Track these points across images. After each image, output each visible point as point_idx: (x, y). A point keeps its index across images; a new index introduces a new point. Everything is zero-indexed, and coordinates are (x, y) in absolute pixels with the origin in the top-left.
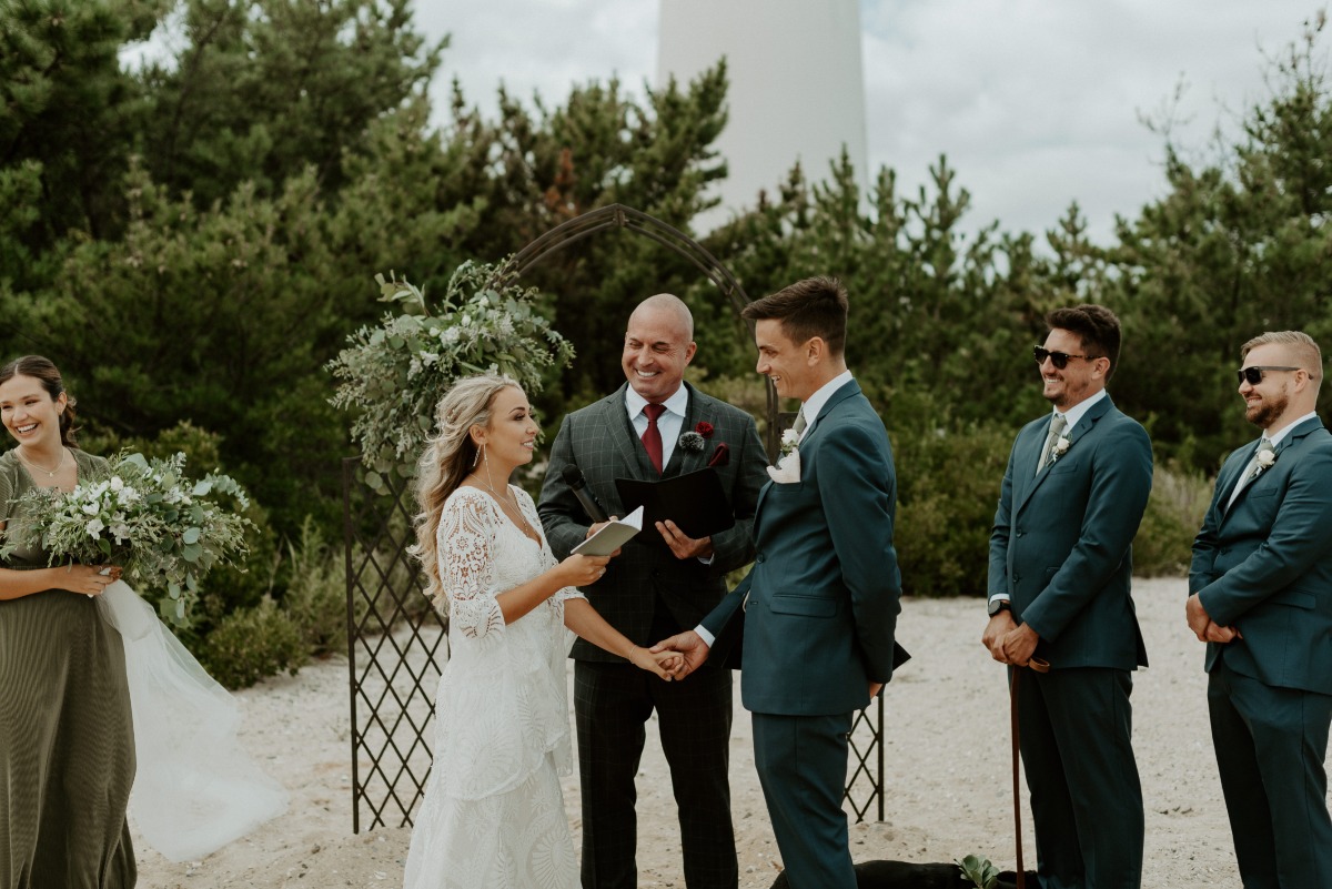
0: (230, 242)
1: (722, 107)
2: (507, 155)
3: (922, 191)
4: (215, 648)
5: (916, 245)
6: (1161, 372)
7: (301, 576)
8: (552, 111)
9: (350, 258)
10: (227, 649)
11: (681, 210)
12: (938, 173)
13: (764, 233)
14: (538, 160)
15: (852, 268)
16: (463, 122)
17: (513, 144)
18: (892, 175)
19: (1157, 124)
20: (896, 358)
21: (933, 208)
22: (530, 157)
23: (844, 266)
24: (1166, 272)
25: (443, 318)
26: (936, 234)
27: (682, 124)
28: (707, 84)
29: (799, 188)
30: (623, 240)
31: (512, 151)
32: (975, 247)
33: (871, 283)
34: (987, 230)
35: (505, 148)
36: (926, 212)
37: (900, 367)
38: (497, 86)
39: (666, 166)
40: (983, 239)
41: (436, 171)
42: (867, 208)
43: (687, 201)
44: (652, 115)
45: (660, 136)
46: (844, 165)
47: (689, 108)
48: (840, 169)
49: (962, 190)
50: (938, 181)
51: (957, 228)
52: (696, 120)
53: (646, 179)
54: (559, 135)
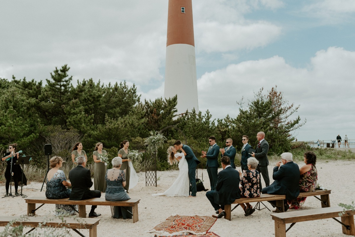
0: (118, 125)
1: (176, 101)
3: (205, 115)
5: (204, 122)
6: (238, 140)
9: (132, 126)
13: (183, 120)
15: (195, 126)
16: (140, 104)
17: (147, 107)
18: (201, 112)
19: (239, 103)
20: (201, 138)
21: (207, 117)
22: (149, 109)
24: (238, 126)
25: (155, 136)
26: (207, 121)
27: (171, 105)
28: (174, 99)
29: (188, 113)
30: (163, 121)
31: (147, 108)
32: (212, 123)
33: (198, 128)
37: (202, 139)
38: (145, 99)
39: (169, 111)
40: (213, 121)
41: (141, 114)
42: (197, 117)
43: (172, 116)
44: (167, 103)
45: (168, 106)
46: (194, 110)
47: (172, 102)
48: (193, 111)
49: (211, 115)
50: (207, 113)
51: (210, 120)
52: (173, 104)
53: (166, 112)
54: (154, 106)
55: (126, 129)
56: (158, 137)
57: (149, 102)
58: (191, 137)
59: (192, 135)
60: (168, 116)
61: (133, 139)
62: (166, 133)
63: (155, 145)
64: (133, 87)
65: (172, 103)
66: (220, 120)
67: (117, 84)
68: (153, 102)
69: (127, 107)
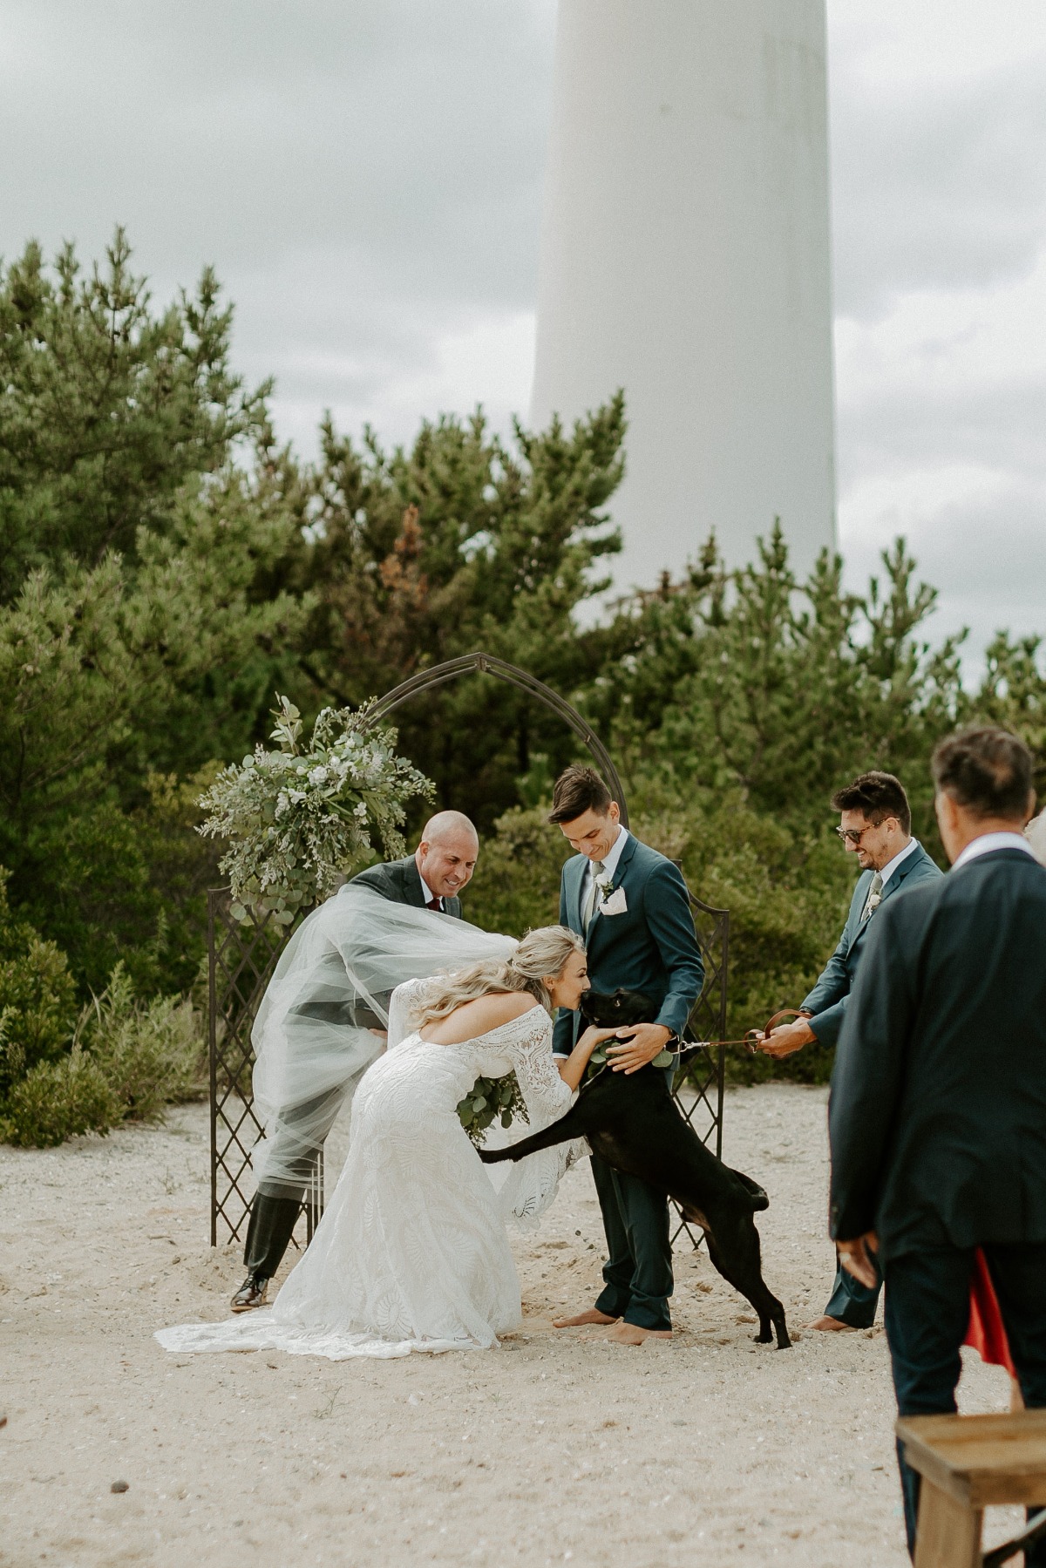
0: (20, 643)
1: (617, 457)
2: (329, 513)
3: (874, 585)
4: (19, 1102)
5: (863, 657)
7: (106, 1031)
8: (389, 454)
9: (154, 661)
10: (34, 1103)
11: (563, 598)
12: (893, 563)
13: (667, 628)
14: (372, 521)
15: (774, 681)
16: (272, 466)
17: (339, 498)
18: (838, 563)
21: (886, 607)
22: (361, 516)
23: (763, 680)
25: (310, 757)
26: (889, 640)
28: (597, 427)
29: (715, 570)
30: (485, 632)
31: (337, 508)
32: (938, 661)
33: (799, 702)
34: (953, 640)
35: (328, 503)
36: (876, 612)
38: (320, 419)
39: (544, 537)
40: (948, 652)
41: (253, 553)
42: (800, 605)
43: (572, 584)
44: (525, 467)
45: (538, 496)
46: (776, 546)
47: (574, 459)
48: (770, 550)
49: (923, 587)
50: (894, 573)
51: (917, 634)
52: (585, 473)
53: (518, 553)
54: (403, 489)
55: (100, 687)
56: (342, 771)
57: (358, 447)
58: (724, 789)
59: (739, 766)
60: (538, 581)
61: (163, 791)
62: (513, 743)
63: (304, 841)
64: (194, 298)
65: (571, 472)
66: (1012, 641)
67: (33, 264)
68: (399, 452)
69: (137, 492)
